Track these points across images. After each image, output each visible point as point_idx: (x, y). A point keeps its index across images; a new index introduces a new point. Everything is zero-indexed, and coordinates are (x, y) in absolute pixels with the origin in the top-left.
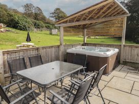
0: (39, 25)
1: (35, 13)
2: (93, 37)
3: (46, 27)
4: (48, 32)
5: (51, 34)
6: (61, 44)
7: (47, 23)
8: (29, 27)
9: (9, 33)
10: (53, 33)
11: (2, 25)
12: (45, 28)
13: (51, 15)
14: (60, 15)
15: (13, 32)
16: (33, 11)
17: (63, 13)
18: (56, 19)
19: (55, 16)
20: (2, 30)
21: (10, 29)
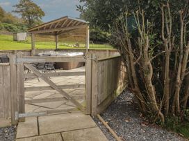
3: (6, 28)
4: (11, 37)
5: (15, 40)
7: (8, 22)
10: (20, 39)
12: (4, 31)
13: (15, 9)
14: (30, 9)
17: (35, 6)
18: (24, 15)
19: (21, 11)
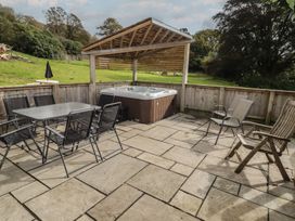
0: (74, 49)
1: (69, 26)
2: (172, 74)
6: (92, 82)
8: (55, 53)
9: (16, 63)
11: (4, 46)
13: (99, 31)
15: (25, 61)
16: (65, 22)
19: (105, 33)
20: (4, 56)
21: (20, 55)
